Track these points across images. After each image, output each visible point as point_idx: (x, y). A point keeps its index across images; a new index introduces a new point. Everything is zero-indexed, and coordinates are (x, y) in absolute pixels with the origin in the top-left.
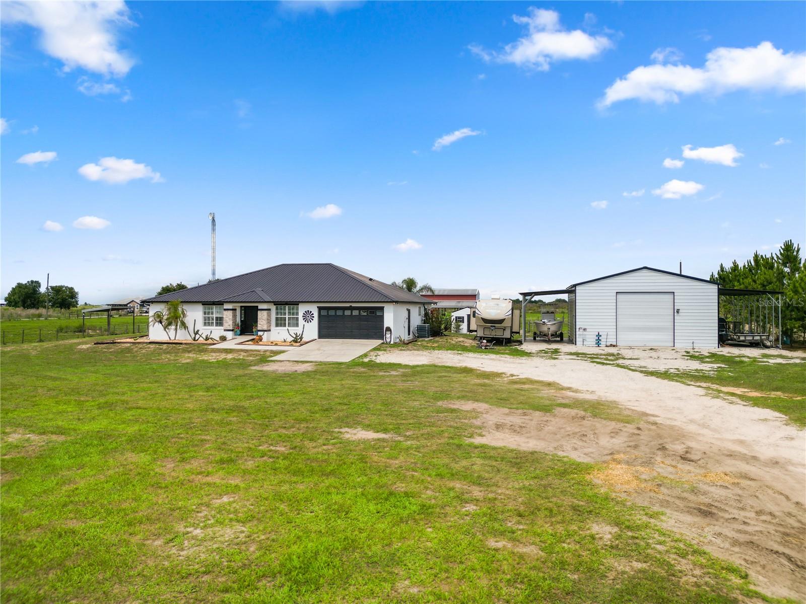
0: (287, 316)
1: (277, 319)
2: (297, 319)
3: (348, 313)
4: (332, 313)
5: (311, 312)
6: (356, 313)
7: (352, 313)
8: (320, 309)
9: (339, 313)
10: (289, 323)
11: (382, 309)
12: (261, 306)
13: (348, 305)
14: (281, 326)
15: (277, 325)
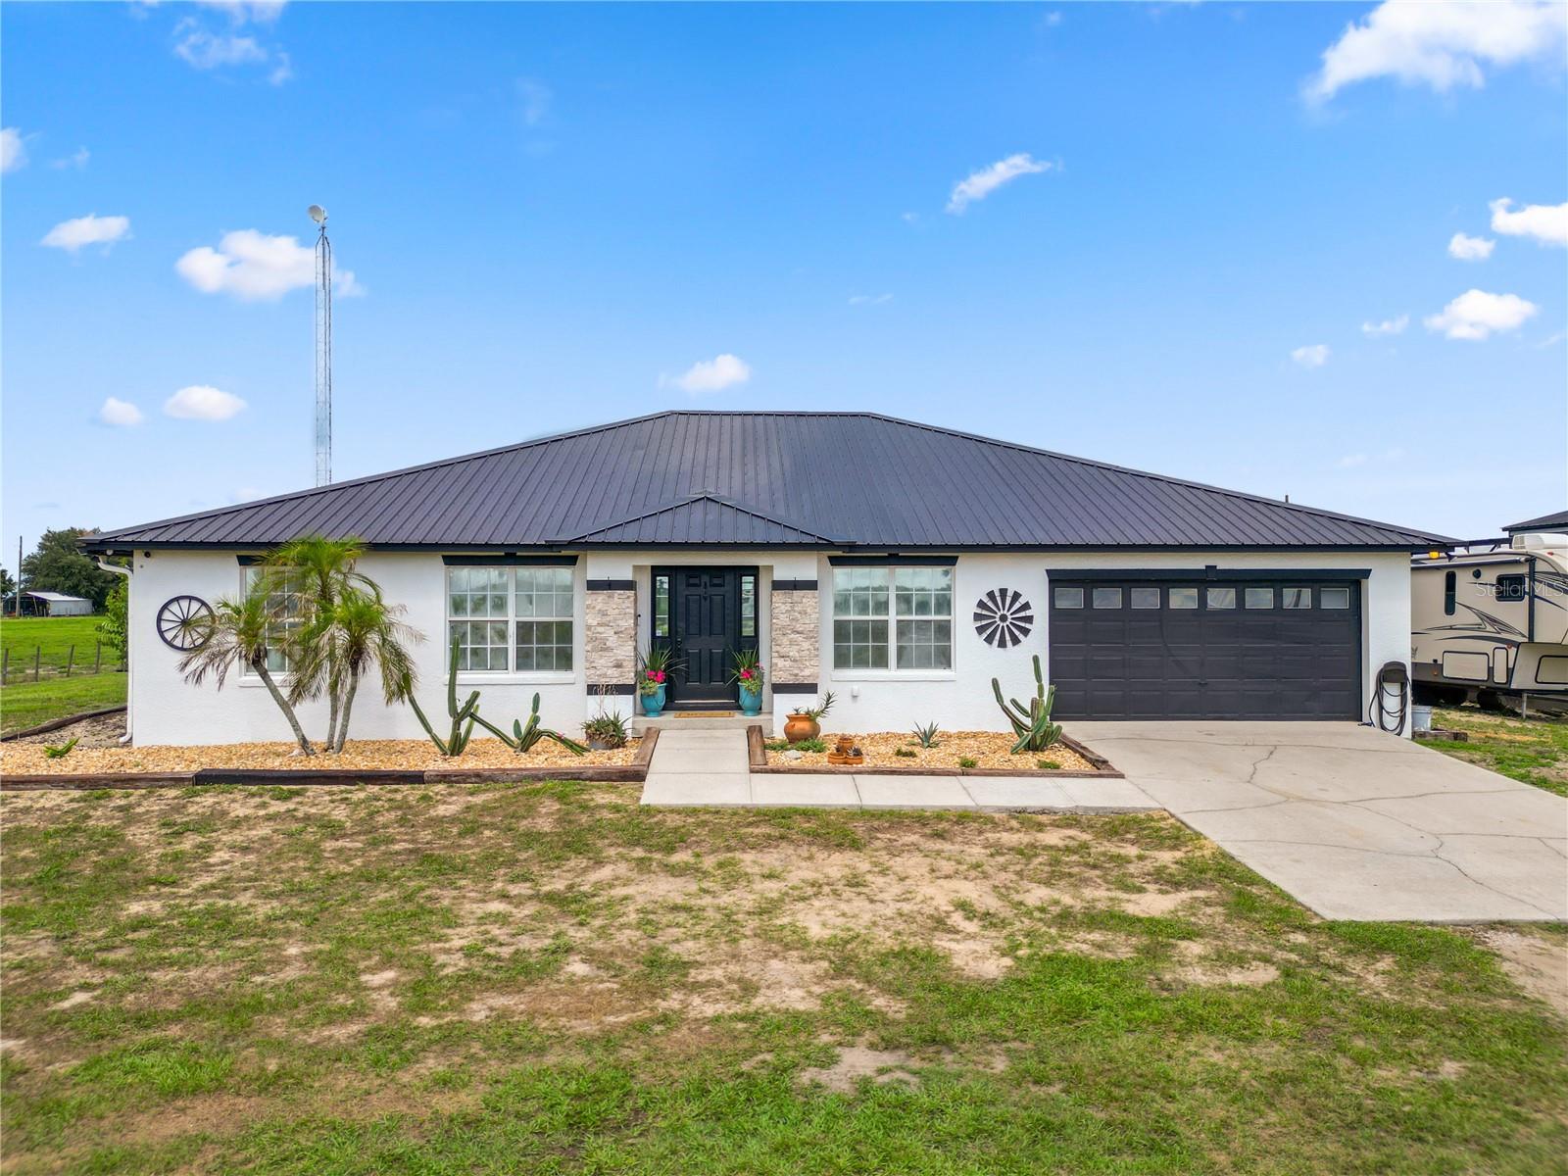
0: (892, 617)
1: (841, 631)
2: (944, 630)
3: (1182, 599)
4: (1109, 599)
5: (1016, 596)
6: (1221, 599)
7: (1202, 600)
8: (1058, 580)
9: (1146, 599)
10: (900, 650)
11: (1355, 582)
12: (786, 568)
13: (1196, 562)
14: (861, 662)
15: (841, 660)
